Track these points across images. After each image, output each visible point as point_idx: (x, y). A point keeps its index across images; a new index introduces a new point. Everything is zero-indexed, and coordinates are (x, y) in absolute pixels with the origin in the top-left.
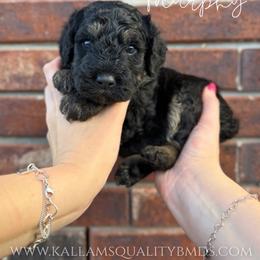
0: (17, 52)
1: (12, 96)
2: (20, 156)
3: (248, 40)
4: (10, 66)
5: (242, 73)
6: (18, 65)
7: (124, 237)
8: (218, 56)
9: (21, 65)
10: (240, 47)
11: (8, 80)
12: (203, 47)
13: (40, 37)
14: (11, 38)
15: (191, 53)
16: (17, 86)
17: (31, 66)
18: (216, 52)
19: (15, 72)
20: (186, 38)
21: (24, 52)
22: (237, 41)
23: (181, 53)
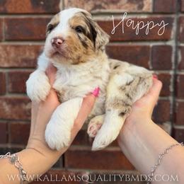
0: (25, 46)
1: (22, 70)
2: (26, 104)
3: (156, 40)
4: (22, 54)
5: (152, 59)
6: (25, 53)
7: (84, 151)
8: (138, 49)
9: (28, 53)
10: (151, 45)
11: (20, 61)
12: (130, 44)
13: (38, 37)
14: (22, 38)
15: (123, 47)
16: (25, 64)
17: (33, 54)
18: (137, 47)
19: (24, 57)
20: (120, 39)
21: (29, 46)
22: (150, 41)
23: (117, 47)
